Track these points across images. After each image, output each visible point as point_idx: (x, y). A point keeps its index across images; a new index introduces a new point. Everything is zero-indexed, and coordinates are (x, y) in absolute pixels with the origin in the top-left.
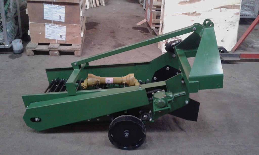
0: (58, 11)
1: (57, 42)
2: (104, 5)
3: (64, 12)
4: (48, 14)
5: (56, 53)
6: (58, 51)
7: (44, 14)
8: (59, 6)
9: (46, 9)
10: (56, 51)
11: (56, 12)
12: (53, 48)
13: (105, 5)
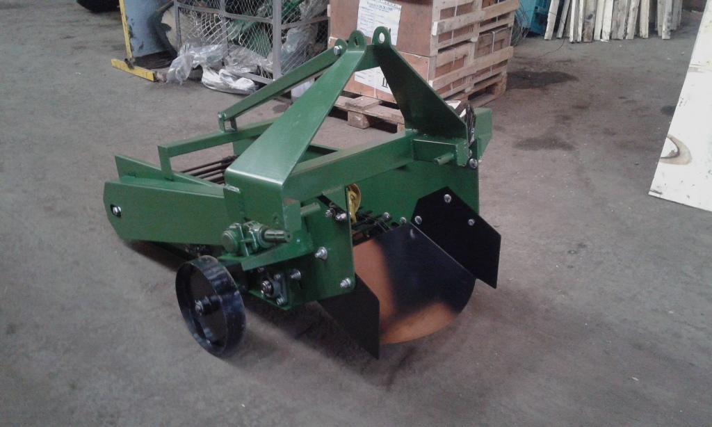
0: (386, 14)
1: (375, 96)
2: (663, 37)
3: (398, 19)
4: (365, 21)
5: (359, 119)
6: (363, 116)
7: (359, 21)
8: (390, 3)
9: (363, 8)
10: (360, 115)
11: (382, 17)
12: (355, 107)
13: (669, 37)
